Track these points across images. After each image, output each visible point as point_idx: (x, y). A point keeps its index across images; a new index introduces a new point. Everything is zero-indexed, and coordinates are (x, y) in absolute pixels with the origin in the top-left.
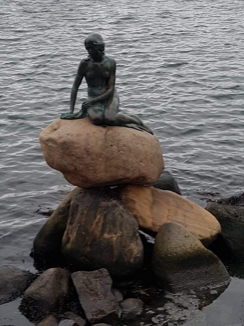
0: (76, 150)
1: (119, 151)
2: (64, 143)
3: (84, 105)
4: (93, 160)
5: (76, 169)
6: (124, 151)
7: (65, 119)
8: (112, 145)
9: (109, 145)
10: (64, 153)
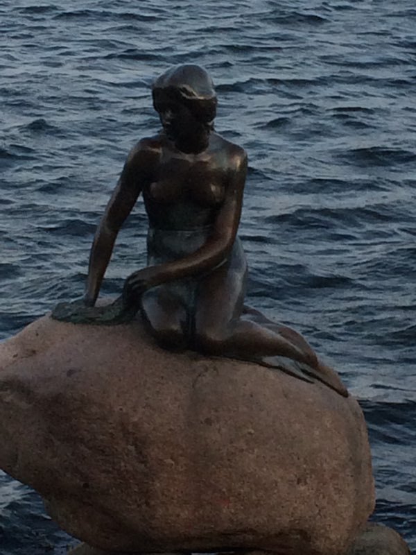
0: (95, 426)
2: (57, 400)
3: (130, 282)
4: (142, 462)
5: (86, 485)
7: (66, 320)
8: (209, 422)
9: (203, 418)
10: (51, 432)
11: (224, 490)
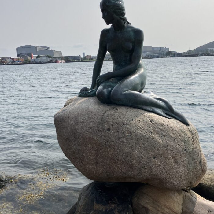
1: (119, 138)
6: (127, 139)
8: (109, 130)
9: (106, 128)
11: (115, 159)
